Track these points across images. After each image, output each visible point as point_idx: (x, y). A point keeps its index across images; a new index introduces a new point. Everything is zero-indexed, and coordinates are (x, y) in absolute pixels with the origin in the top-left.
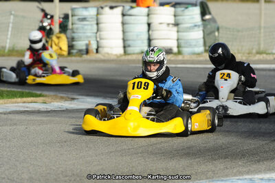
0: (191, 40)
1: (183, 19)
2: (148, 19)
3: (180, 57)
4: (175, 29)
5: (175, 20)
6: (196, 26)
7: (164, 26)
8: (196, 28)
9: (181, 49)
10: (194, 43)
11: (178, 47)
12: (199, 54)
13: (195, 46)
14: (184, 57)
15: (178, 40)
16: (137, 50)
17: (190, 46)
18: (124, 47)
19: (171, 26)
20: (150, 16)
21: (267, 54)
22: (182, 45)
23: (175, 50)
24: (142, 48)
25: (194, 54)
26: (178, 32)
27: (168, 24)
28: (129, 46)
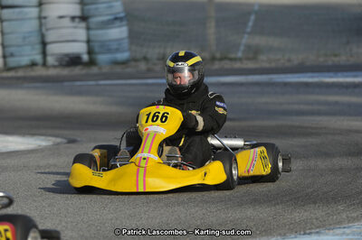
0: (110, 41)
1: (97, 9)
2: (40, 11)
3: (94, 70)
4: (83, 25)
5: (82, 10)
6: (116, 19)
7: (67, 22)
8: (118, 23)
9: (94, 56)
10: (114, 46)
11: (90, 52)
12: (124, 63)
13: (117, 50)
14: (100, 68)
15: (88, 42)
16: (25, 60)
17: (109, 51)
18: (4, 57)
19: (77, 20)
20: (43, 6)
21: (231, 59)
22: (97, 49)
23: (85, 57)
24: (32, 58)
25: (116, 63)
26: (88, 29)
27: (73, 18)
28: (12, 55)
